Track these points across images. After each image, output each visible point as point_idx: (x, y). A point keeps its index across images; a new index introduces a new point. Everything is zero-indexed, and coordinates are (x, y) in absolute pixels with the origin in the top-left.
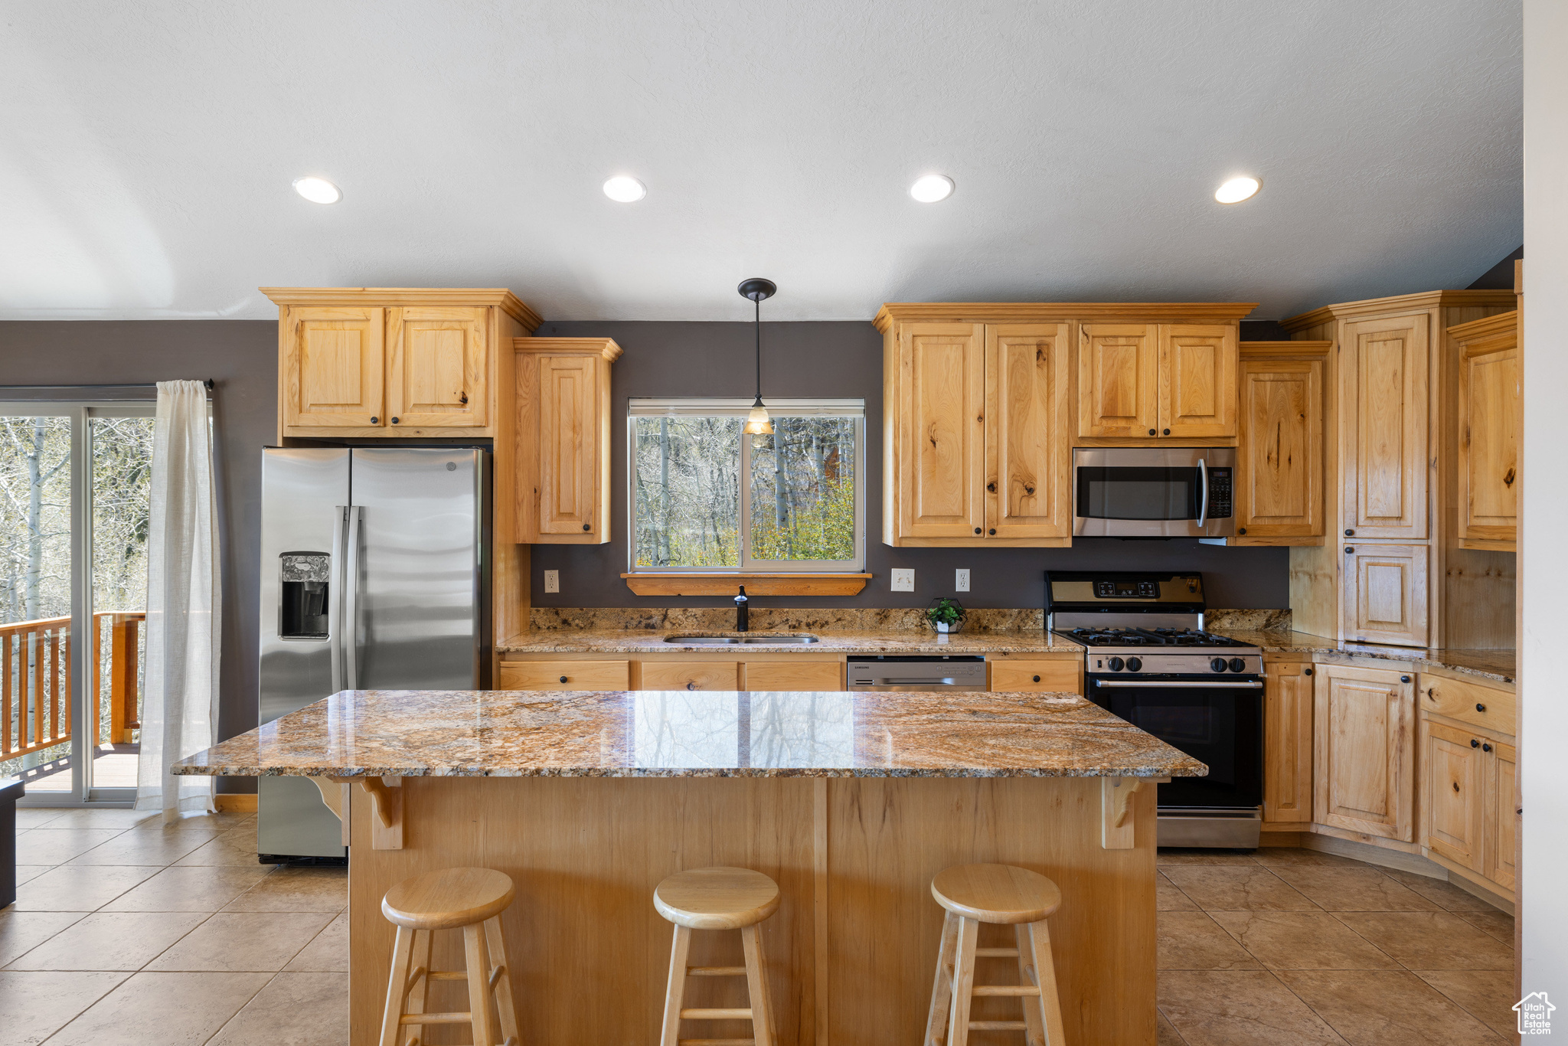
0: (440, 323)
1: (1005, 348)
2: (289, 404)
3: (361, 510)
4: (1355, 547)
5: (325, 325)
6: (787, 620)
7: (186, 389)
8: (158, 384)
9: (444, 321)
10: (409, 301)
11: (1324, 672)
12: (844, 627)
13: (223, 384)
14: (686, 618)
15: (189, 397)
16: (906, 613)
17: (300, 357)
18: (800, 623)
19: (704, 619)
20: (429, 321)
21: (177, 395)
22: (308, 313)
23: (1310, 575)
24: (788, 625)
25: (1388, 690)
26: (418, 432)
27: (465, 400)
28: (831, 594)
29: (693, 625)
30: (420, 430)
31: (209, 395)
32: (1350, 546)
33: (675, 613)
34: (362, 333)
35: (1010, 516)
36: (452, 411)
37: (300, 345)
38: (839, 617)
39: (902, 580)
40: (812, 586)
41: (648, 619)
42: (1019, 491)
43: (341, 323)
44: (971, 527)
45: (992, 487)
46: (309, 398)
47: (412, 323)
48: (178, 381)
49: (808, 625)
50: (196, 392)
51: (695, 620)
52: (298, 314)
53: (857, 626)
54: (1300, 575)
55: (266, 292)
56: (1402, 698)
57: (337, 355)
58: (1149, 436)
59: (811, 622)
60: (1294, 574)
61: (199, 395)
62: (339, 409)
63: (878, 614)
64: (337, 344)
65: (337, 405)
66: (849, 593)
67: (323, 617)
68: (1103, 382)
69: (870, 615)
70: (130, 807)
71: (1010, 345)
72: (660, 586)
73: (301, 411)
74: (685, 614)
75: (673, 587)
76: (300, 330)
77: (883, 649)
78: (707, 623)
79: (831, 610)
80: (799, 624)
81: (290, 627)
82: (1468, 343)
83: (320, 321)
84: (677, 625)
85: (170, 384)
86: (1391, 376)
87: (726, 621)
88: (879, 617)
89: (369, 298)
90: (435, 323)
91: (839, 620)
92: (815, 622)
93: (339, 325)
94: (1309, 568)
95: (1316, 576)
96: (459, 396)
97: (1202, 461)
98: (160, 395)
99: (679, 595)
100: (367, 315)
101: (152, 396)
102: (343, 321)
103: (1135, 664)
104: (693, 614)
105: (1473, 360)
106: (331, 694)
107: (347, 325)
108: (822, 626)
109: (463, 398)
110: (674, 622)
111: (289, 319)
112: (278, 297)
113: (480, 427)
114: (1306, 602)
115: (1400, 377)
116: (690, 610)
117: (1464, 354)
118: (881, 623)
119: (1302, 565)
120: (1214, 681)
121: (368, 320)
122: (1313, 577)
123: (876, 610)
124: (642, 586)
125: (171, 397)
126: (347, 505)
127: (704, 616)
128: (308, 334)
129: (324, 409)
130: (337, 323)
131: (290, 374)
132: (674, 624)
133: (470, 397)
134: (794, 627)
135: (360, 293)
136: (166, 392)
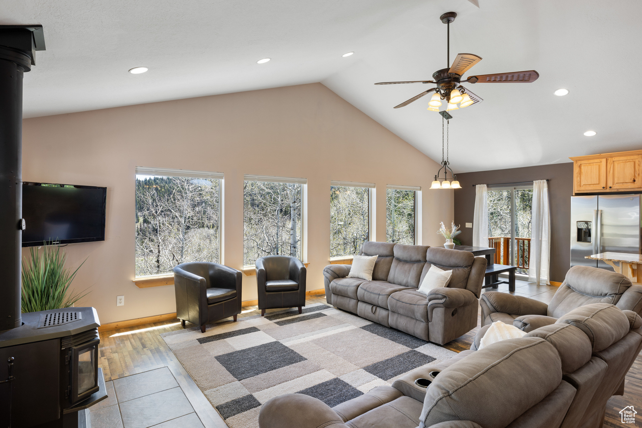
0: (626, 160)
2: (577, 185)
3: (601, 211)
5: (587, 165)
7: (541, 182)
8: (534, 181)
10: (614, 156)
13: (550, 180)
15: (542, 184)
17: (580, 173)
20: (622, 160)
21: (539, 184)
22: (582, 162)
26: (618, 190)
31: (547, 183)
34: (599, 165)
36: (630, 184)
37: (580, 170)
46: (583, 183)
47: (616, 161)
48: (539, 181)
50: (544, 182)
52: (579, 163)
55: (570, 158)
57: (591, 172)
61: (545, 183)
62: (592, 185)
64: (591, 169)
67: (589, 238)
70: (527, 281)
73: (580, 186)
76: (580, 167)
81: (579, 239)
83: (586, 164)
85: (537, 181)
89: (602, 156)
90: (624, 161)
93: (592, 164)
96: (632, 180)
98: (534, 184)
101: (532, 184)
106: (592, 255)
107: (594, 164)
109: (634, 180)
111: (577, 164)
112: (574, 159)
121: (601, 162)
125: (537, 184)
126: (597, 209)
128: (582, 167)
129: (587, 186)
131: (577, 177)
133: (636, 180)
135: (599, 156)
136: (536, 183)
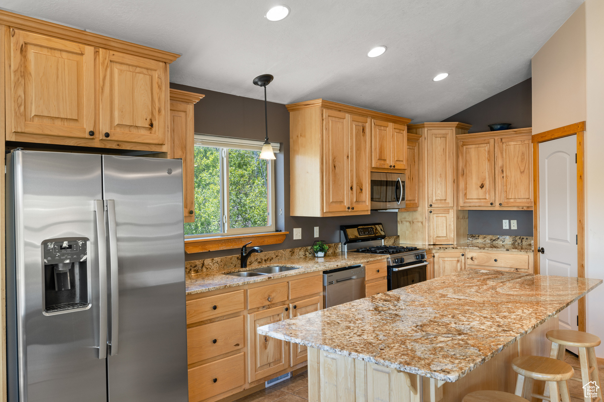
0: (134, 68)
1: (354, 126)
3: (114, 203)
4: (432, 210)
5: (46, 51)
6: (257, 259)
9: (137, 67)
10: (115, 47)
11: (437, 256)
12: (279, 259)
14: (213, 264)
16: (300, 250)
18: (262, 259)
19: (222, 263)
20: (127, 64)
22: (31, 37)
23: (410, 222)
24: (257, 262)
25: (456, 259)
26: (118, 145)
27: (152, 125)
28: (273, 243)
29: (216, 268)
30: (120, 143)
32: (431, 210)
33: (208, 261)
34: (78, 63)
35: (356, 201)
36: (143, 132)
37: (24, 63)
38: (277, 255)
39: (297, 234)
40: (266, 240)
41: (195, 267)
42: (359, 191)
43: (59, 52)
44: (345, 206)
45: (352, 188)
47: (115, 64)
49: (265, 261)
51: (217, 264)
52: (21, 37)
53: (283, 258)
54: (404, 222)
56: (461, 261)
57: (58, 77)
58: (389, 168)
59: (266, 259)
60: (400, 222)
62: (60, 122)
63: (291, 251)
64: (57, 69)
65: (58, 118)
66: (280, 242)
68: (379, 144)
69: (287, 252)
71: (356, 125)
72: (200, 247)
73: (26, 120)
74: (213, 262)
75: (206, 247)
76: (23, 50)
77: (337, 266)
78: (223, 266)
79: (274, 251)
80: (262, 261)
82: (463, 141)
83: (40, 46)
84: (209, 269)
86: (442, 150)
87: (232, 263)
88: (291, 253)
90: (131, 67)
91: (277, 256)
92: (268, 259)
94: (410, 219)
95: (413, 222)
96: (148, 122)
97: (399, 179)
99: (209, 251)
100: (82, 50)
102: (61, 50)
103: (402, 260)
104: (216, 261)
105: (465, 147)
107: (65, 55)
108: (271, 260)
109: (151, 124)
110: (208, 267)
111: (14, 38)
113: (158, 144)
114: (407, 232)
115: (444, 150)
116: (215, 259)
117: (461, 144)
118: (292, 256)
119: (405, 218)
120: (419, 263)
121: (82, 54)
122: (411, 223)
123: (290, 250)
124: (191, 248)
127: (221, 261)
128: (30, 55)
130: (56, 51)
132: (207, 269)
133: (155, 123)
134: (260, 262)
